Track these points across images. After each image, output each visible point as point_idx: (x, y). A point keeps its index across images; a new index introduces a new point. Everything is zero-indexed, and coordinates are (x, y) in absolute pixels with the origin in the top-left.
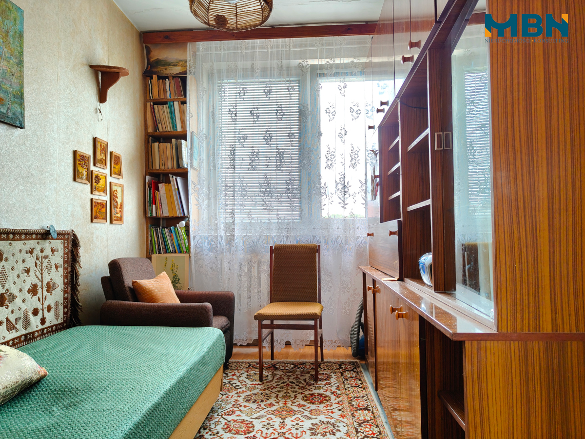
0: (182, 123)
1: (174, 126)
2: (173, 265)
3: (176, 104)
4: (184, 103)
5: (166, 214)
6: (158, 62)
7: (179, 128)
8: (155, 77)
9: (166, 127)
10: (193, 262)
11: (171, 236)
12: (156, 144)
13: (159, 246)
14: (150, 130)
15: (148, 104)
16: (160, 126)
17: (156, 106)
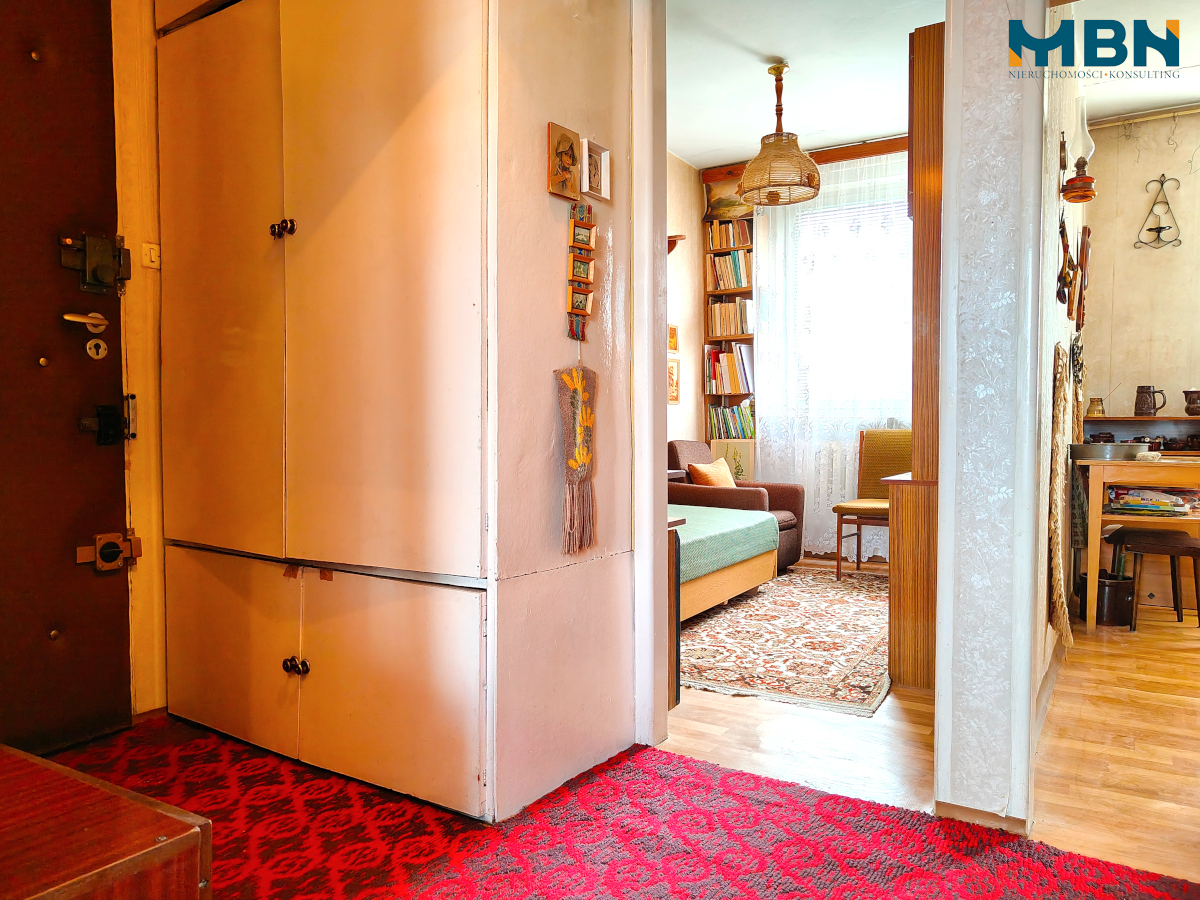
0: (748, 276)
1: (738, 281)
2: (735, 453)
3: (741, 253)
4: (750, 251)
5: (728, 390)
6: (721, 203)
7: (744, 284)
8: (716, 222)
9: (728, 284)
10: (758, 450)
11: (734, 417)
12: (717, 305)
13: (719, 429)
14: (710, 288)
15: (708, 256)
16: (721, 283)
17: (717, 259)
